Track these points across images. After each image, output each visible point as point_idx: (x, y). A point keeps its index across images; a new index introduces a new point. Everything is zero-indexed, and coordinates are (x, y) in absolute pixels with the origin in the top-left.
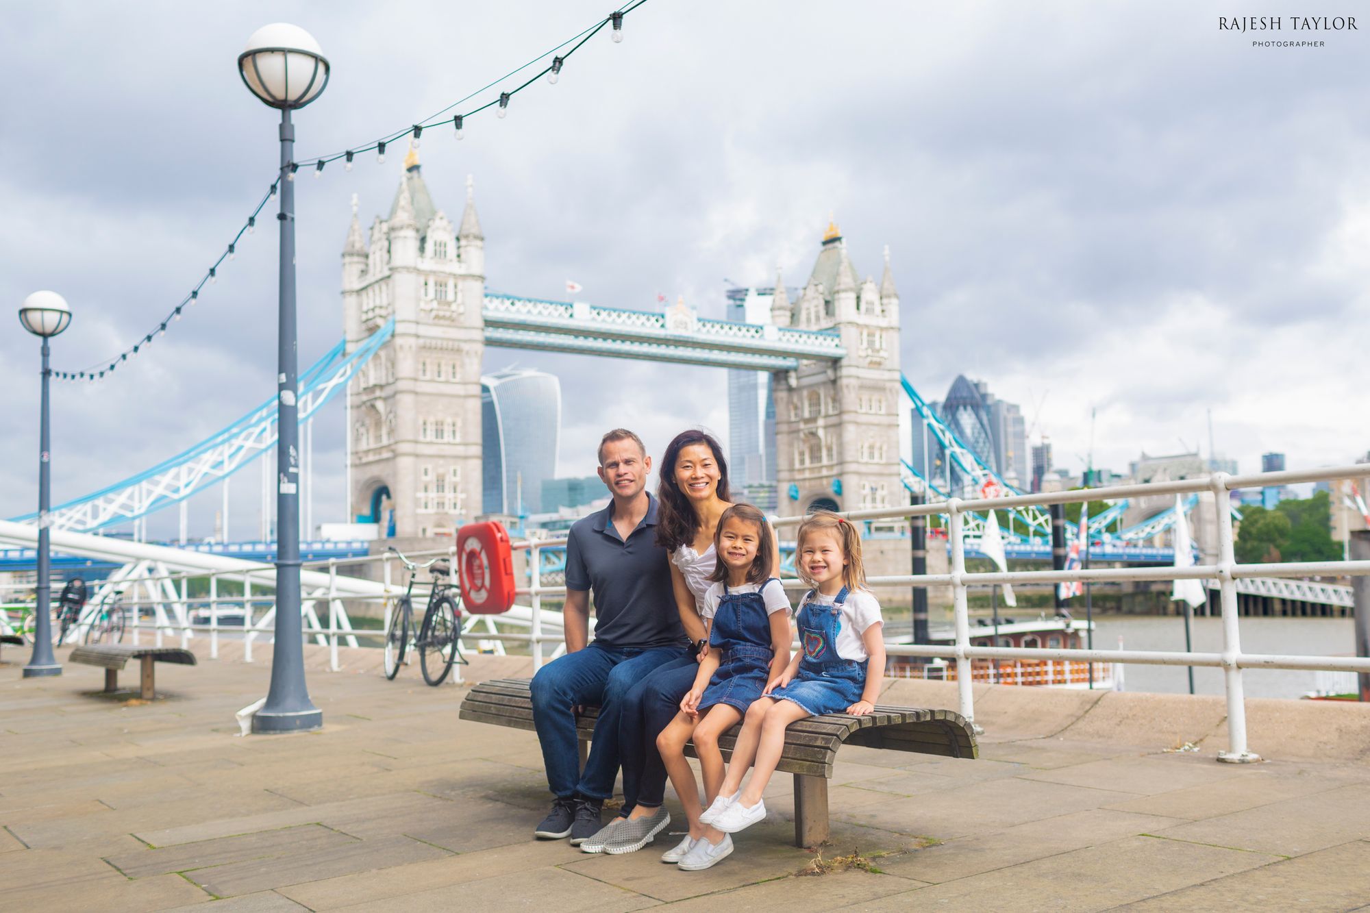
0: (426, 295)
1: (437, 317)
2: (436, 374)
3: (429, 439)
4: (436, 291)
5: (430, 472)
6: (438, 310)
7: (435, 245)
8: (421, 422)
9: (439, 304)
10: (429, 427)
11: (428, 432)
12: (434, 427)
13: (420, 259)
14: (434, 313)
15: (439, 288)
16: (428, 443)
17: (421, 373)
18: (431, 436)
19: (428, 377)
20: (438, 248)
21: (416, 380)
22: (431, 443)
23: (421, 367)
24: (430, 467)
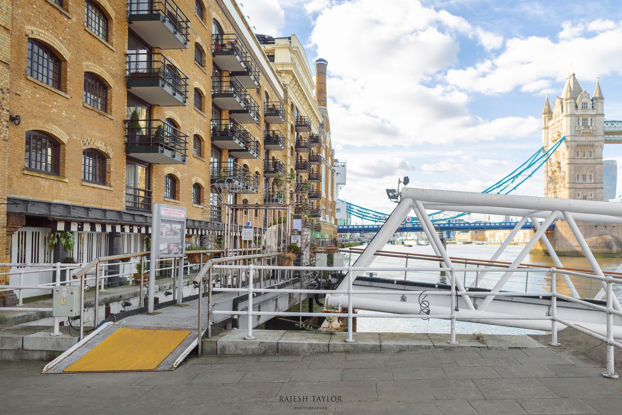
0: (579, 125)
1: (583, 133)
2: (583, 156)
3: (580, 182)
4: (583, 123)
5: (580, 195)
6: (583, 130)
7: (582, 104)
8: (576, 175)
9: (584, 128)
10: (580, 177)
11: (580, 179)
12: (582, 177)
13: (576, 111)
14: (581, 132)
15: (584, 121)
16: (579, 183)
17: (576, 156)
18: (581, 180)
19: (580, 157)
20: (584, 105)
21: (574, 159)
22: (581, 183)
23: (576, 153)
24: (580, 193)
